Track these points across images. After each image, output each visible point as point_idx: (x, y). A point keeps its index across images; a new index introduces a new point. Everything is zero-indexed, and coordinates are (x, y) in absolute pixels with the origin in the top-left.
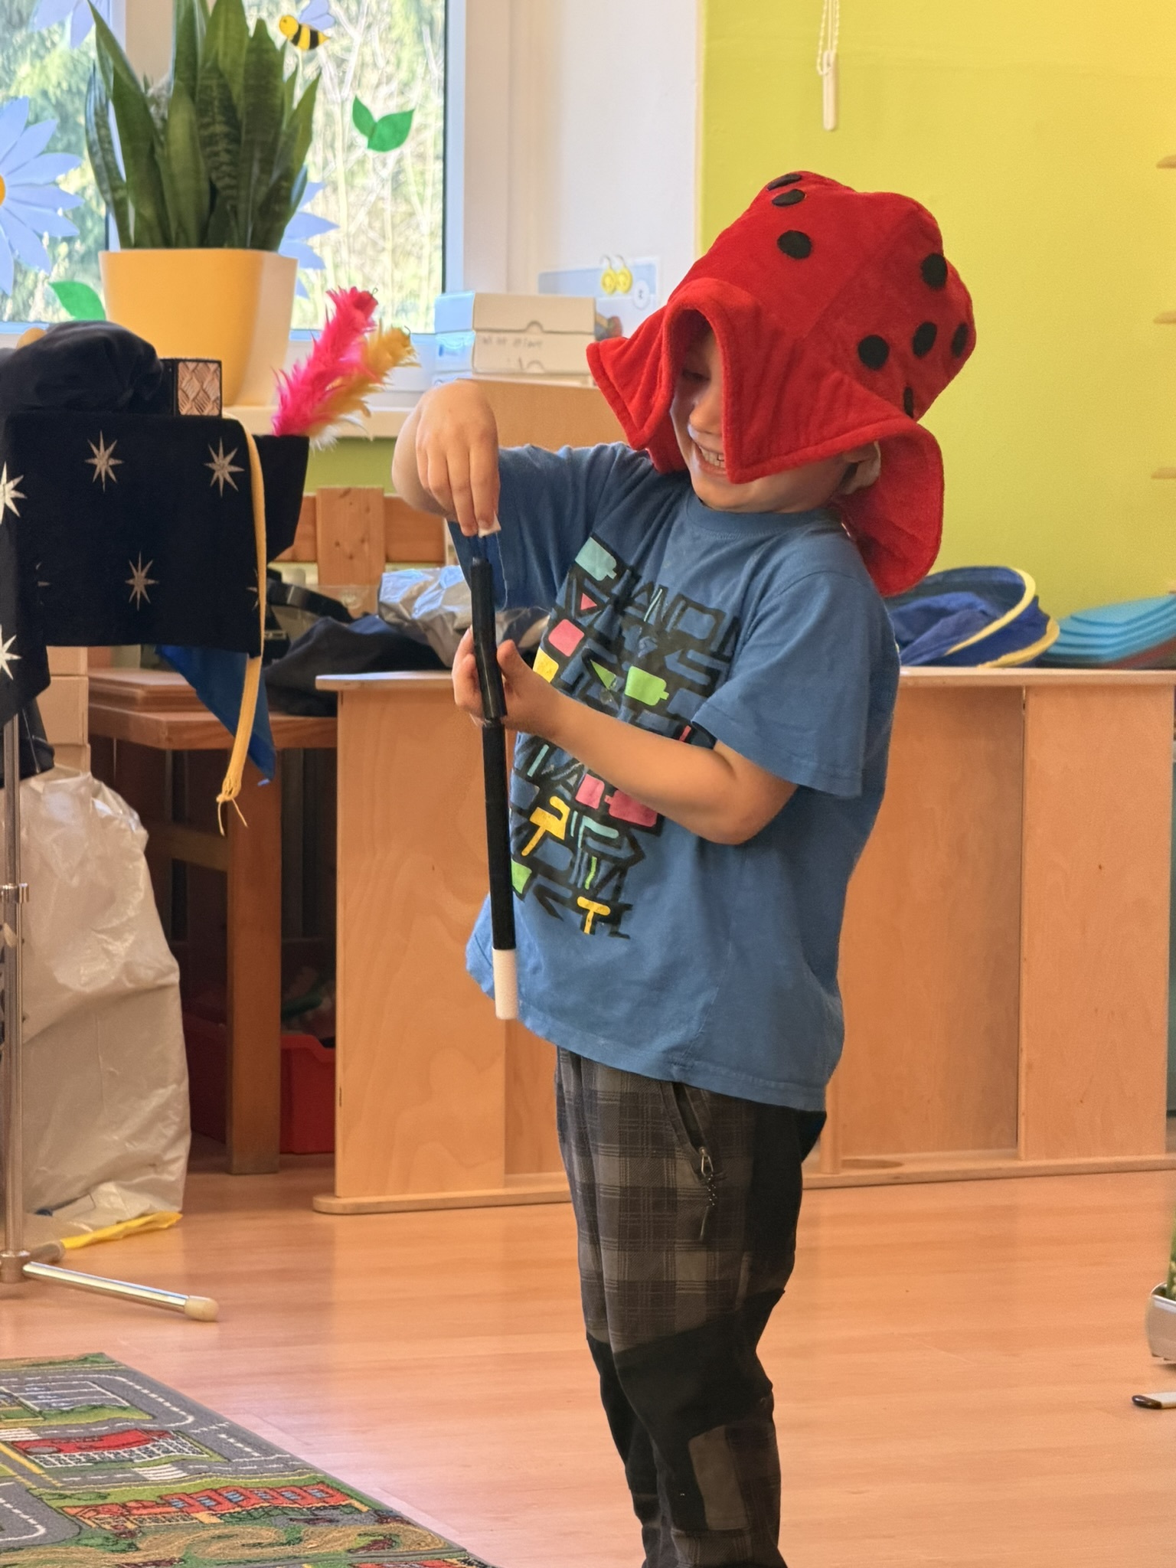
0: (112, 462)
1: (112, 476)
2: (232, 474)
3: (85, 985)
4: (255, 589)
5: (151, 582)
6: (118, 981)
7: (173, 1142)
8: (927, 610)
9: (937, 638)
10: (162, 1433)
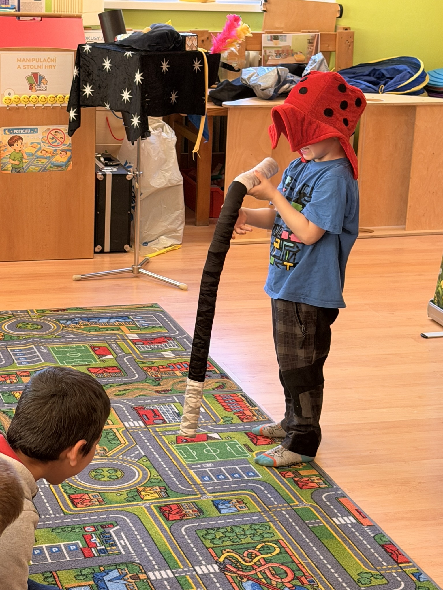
0: (167, 66)
1: (167, 70)
2: (200, 67)
3: (159, 185)
4: (204, 98)
5: (177, 97)
6: (167, 184)
7: (180, 225)
8: (394, 69)
9: (395, 82)
10: (170, 338)
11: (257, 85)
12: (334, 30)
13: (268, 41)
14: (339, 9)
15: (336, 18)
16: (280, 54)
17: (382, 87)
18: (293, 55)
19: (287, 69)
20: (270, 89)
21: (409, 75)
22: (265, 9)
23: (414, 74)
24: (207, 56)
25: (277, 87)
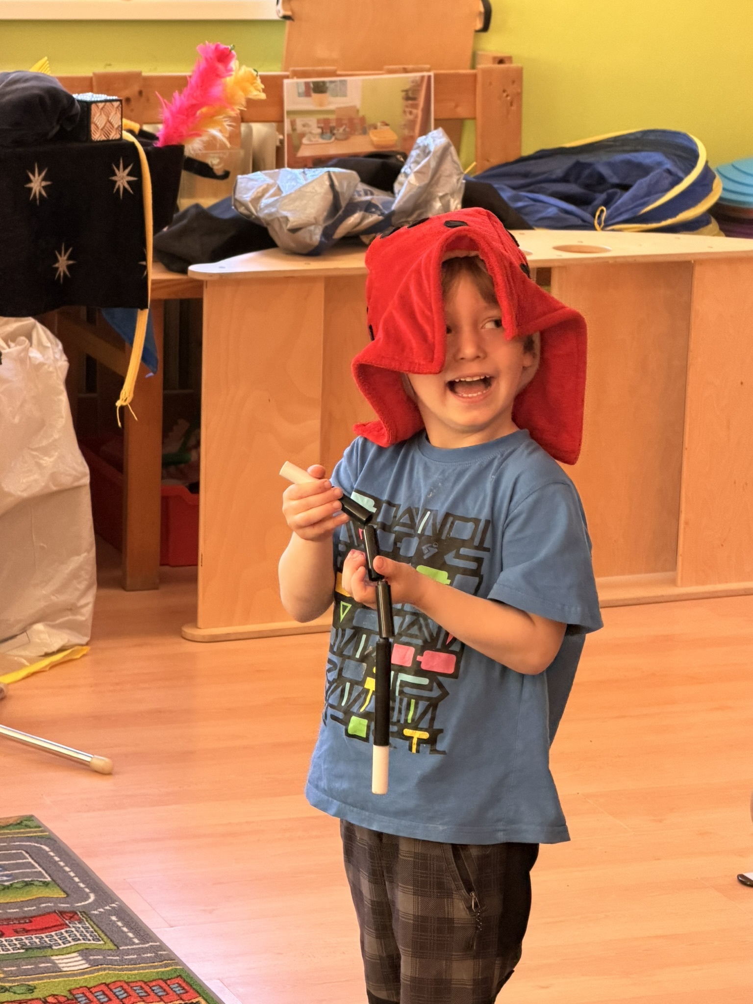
0: (44, 184)
1: (44, 193)
2: (129, 183)
3: (25, 490)
4: (144, 263)
5: (71, 262)
6: (47, 486)
7: (84, 594)
8: (629, 163)
9: (634, 199)
10: (72, 915)
11: (278, 219)
12: (469, 64)
13: (300, 95)
14: (481, 9)
15: (472, 33)
16: (332, 131)
17: (602, 211)
18: (364, 132)
19: (354, 174)
20: (312, 228)
21: (670, 179)
22: (289, 13)
23: (681, 174)
24: (148, 154)
25: (330, 222)
